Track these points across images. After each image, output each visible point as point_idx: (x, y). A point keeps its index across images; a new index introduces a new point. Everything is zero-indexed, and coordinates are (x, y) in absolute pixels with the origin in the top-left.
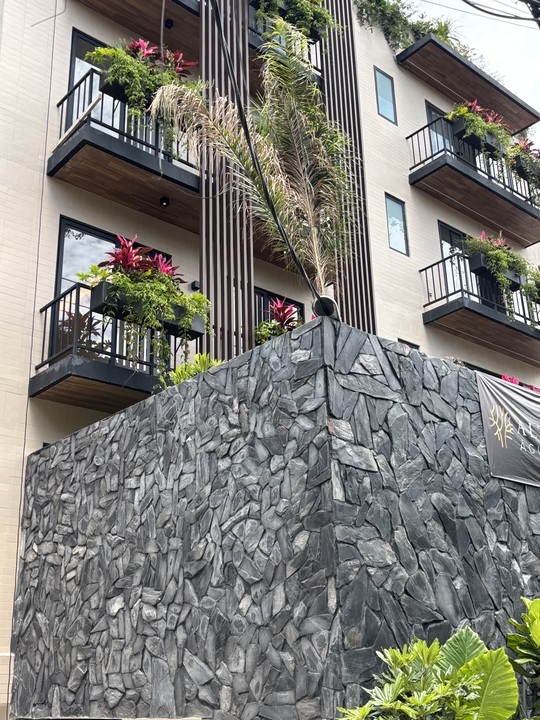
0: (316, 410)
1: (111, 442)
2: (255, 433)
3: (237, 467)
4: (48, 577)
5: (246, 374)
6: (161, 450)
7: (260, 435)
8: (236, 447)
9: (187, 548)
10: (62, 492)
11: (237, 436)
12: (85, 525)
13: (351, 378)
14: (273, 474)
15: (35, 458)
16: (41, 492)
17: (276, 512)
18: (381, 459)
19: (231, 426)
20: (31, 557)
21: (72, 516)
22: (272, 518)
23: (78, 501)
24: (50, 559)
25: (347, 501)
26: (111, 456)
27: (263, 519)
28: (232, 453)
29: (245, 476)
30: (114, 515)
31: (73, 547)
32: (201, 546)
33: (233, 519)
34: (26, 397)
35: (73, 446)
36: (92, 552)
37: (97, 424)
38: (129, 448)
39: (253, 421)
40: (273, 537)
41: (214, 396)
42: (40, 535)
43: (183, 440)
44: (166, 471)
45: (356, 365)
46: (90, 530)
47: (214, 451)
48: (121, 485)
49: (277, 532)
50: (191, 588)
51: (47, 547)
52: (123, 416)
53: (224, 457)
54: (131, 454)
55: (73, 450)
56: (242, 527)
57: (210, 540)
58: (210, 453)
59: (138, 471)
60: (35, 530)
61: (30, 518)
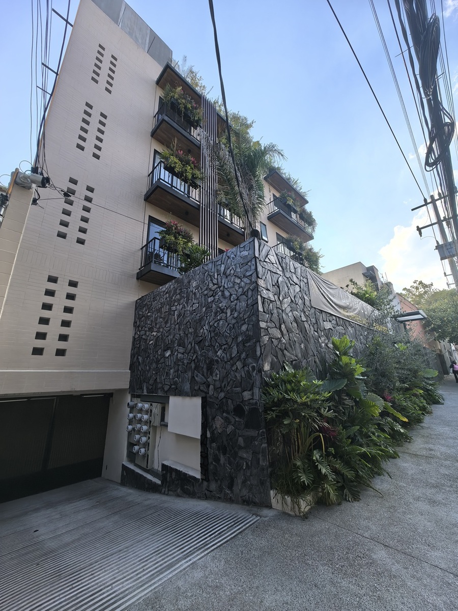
0: (251, 275)
1: (166, 293)
2: (224, 286)
3: (216, 300)
4: (143, 343)
5: (220, 263)
6: (185, 296)
7: (226, 287)
8: (216, 293)
9: (195, 331)
10: (148, 313)
11: (216, 288)
12: (156, 324)
13: (265, 263)
14: (232, 302)
15: (139, 301)
16: (141, 313)
17: (233, 317)
18: (276, 296)
19: (214, 284)
20: (137, 336)
21: (152, 321)
22: (231, 320)
23: (154, 316)
24: (144, 337)
25: (264, 312)
26: (166, 299)
27: (228, 320)
28: (214, 294)
29: (220, 303)
30: (167, 320)
31: (152, 332)
32: (201, 331)
33: (215, 320)
34: (135, 279)
35: (152, 296)
36: (159, 334)
37: (161, 288)
38: (173, 296)
39: (223, 282)
40: (232, 326)
41: (207, 273)
42: (140, 329)
43: (194, 291)
44: (187, 303)
45: (267, 258)
46: (158, 326)
47: (207, 294)
48: (170, 309)
49: (234, 325)
50: (197, 347)
51: (143, 332)
52: (170, 283)
53: (211, 296)
54: (174, 298)
55: (152, 297)
56: (218, 323)
57: (205, 329)
58: (205, 295)
59: (176, 304)
60: (139, 327)
61: (136, 323)
